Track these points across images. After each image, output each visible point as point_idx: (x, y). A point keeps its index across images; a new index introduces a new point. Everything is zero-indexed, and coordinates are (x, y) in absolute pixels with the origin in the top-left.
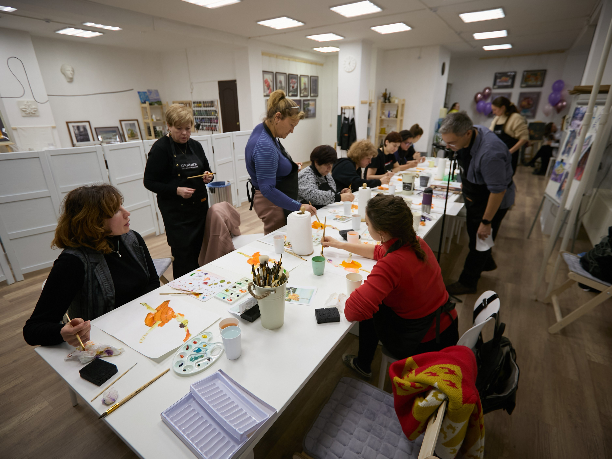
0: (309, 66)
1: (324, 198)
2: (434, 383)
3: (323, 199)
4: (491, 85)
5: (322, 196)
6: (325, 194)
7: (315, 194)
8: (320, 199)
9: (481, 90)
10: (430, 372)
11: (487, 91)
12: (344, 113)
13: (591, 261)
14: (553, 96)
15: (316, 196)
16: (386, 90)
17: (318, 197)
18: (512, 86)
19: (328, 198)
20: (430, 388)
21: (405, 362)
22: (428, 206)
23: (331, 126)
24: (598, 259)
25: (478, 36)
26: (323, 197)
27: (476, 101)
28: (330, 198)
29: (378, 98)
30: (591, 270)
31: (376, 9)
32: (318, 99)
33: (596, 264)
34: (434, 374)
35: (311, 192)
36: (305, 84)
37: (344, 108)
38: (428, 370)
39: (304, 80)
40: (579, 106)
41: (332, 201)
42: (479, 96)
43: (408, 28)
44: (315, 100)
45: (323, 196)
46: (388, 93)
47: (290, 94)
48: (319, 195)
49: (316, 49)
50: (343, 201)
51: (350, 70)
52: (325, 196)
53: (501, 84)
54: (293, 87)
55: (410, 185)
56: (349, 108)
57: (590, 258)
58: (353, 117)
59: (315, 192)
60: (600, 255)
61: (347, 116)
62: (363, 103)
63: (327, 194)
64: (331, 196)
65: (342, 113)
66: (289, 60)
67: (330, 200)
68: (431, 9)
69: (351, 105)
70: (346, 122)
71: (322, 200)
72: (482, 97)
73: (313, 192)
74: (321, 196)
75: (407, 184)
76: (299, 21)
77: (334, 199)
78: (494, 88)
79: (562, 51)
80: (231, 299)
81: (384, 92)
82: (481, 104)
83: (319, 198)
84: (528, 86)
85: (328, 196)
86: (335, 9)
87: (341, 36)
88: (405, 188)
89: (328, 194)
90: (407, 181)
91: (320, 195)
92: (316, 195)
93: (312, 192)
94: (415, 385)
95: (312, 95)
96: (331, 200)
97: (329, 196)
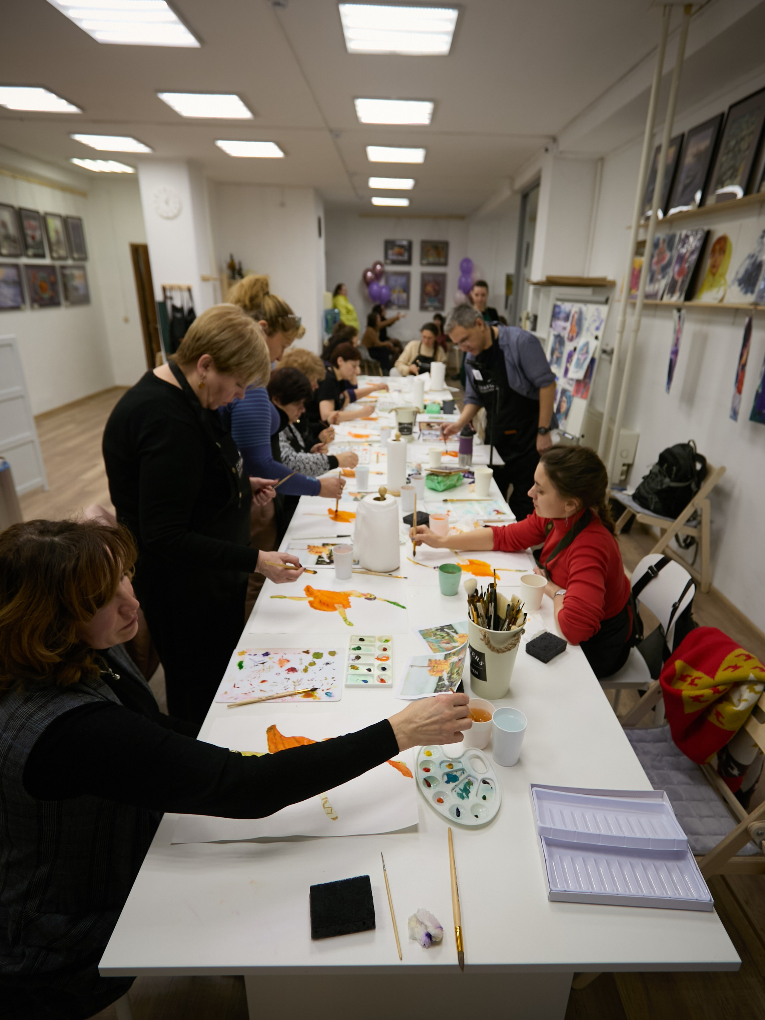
0: (58, 194)
1: (312, 467)
2: (748, 676)
3: (311, 469)
4: (381, 258)
5: (308, 463)
6: (312, 459)
7: (296, 463)
8: (305, 470)
9: (370, 266)
10: (729, 667)
11: (378, 267)
12: (171, 298)
13: (650, 496)
14: (463, 280)
15: (299, 466)
16: (231, 257)
17: (302, 466)
18: (408, 262)
19: (319, 467)
20: (737, 684)
21: (674, 670)
22: (469, 457)
23: (126, 320)
24: (658, 493)
25: (375, 183)
26: (310, 466)
27: (367, 282)
28: (322, 465)
29: (220, 271)
30: (652, 507)
31: (244, 114)
32: (89, 266)
33: (655, 499)
34: (736, 667)
35: (288, 460)
36: (57, 232)
37: (167, 287)
38: (724, 665)
39: (54, 225)
40: (559, 303)
41: (325, 469)
42: (369, 274)
43: (279, 154)
44: (83, 268)
45: (311, 463)
46: (236, 261)
47: (30, 252)
48: (303, 463)
49: (76, 161)
50: (342, 466)
51: (171, 215)
52: (314, 463)
53: (395, 258)
54: (33, 238)
55: (410, 426)
56: (180, 289)
57: (648, 493)
58: (190, 305)
59: (295, 458)
60: (659, 488)
61: (178, 304)
62: (205, 279)
63: (316, 458)
64: (323, 462)
65: (165, 297)
66: (14, 177)
67: (322, 470)
68: (331, 131)
69: (184, 282)
70: (178, 315)
71: (310, 471)
72: (373, 277)
73: (292, 458)
74: (307, 465)
75: (406, 425)
76: (71, 102)
77: (327, 467)
78: (386, 264)
79: (461, 217)
80: (381, 678)
81: (228, 260)
82: (375, 287)
83: (305, 468)
84: (429, 264)
85: (318, 462)
86: (167, 97)
87: (147, 145)
88: (404, 431)
89: (318, 459)
90: (406, 420)
91: (305, 463)
92: (298, 463)
93: (290, 460)
94: (718, 690)
95: (76, 256)
96: (323, 468)
97: (320, 462)
